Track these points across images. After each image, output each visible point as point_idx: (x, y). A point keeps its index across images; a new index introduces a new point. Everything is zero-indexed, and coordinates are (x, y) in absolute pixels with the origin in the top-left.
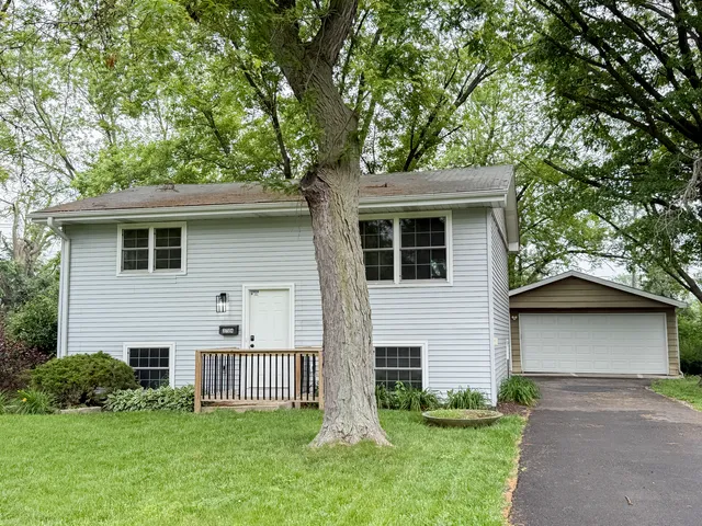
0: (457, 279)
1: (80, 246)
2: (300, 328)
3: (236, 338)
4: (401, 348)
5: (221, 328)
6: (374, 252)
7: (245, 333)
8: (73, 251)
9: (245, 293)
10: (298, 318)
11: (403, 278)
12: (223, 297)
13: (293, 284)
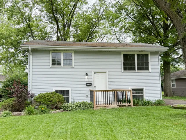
0: (152, 70)
1: (36, 57)
2: (110, 84)
3: (91, 87)
4: (138, 89)
5: (87, 84)
6: (129, 63)
7: (93, 85)
8: (33, 58)
9: (93, 73)
10: (109, 81)
11: (138, 70)
12: (87, 74)
13: (107, 71)
